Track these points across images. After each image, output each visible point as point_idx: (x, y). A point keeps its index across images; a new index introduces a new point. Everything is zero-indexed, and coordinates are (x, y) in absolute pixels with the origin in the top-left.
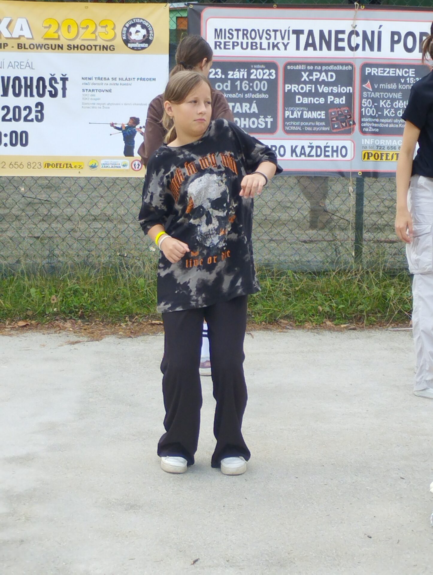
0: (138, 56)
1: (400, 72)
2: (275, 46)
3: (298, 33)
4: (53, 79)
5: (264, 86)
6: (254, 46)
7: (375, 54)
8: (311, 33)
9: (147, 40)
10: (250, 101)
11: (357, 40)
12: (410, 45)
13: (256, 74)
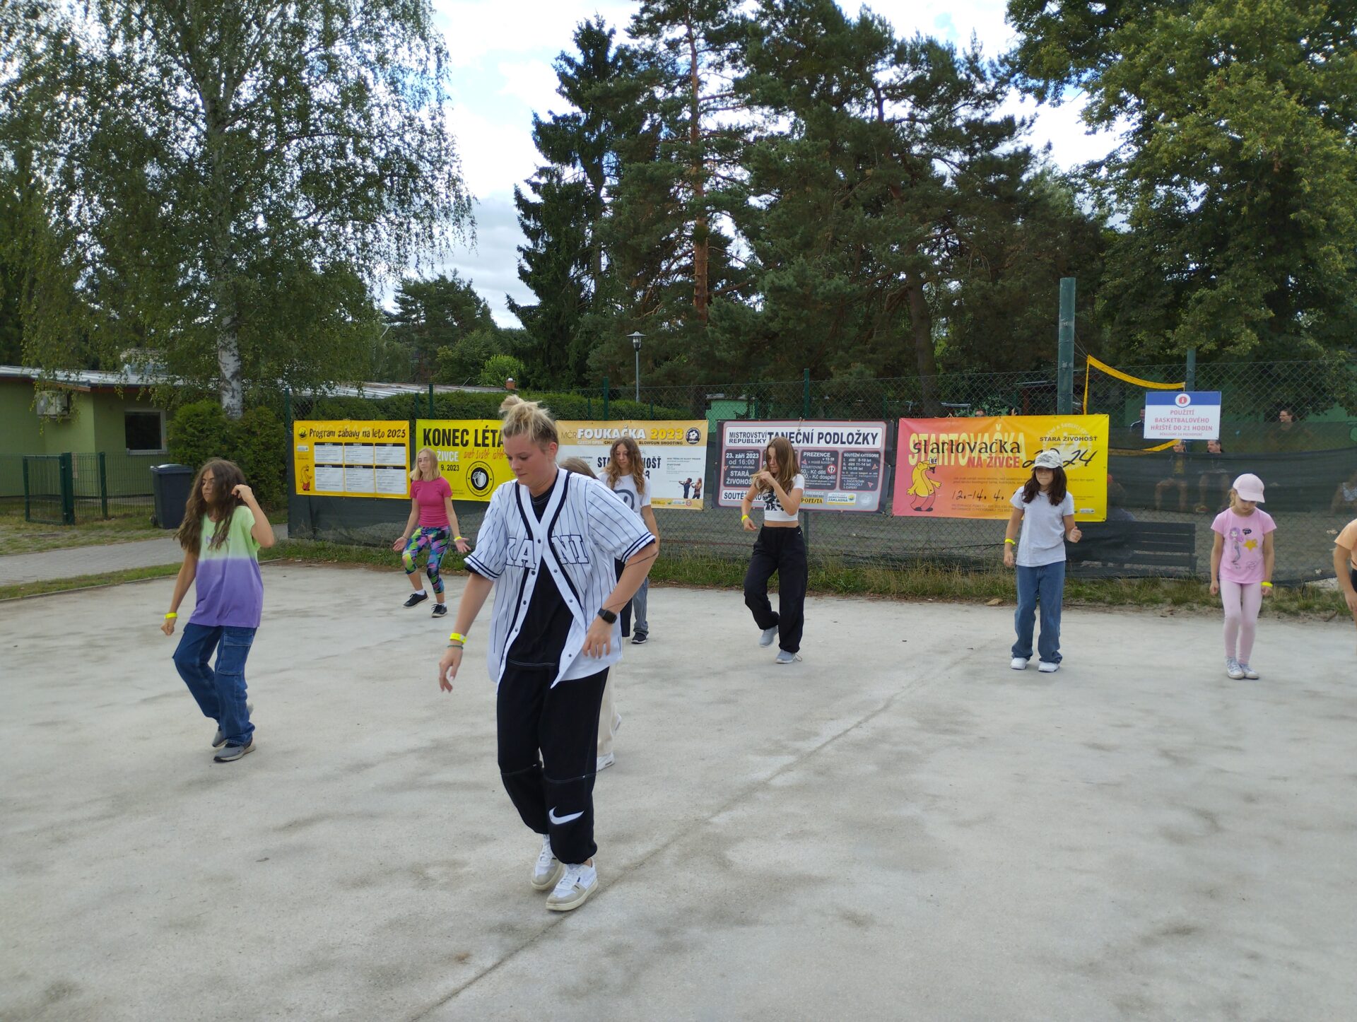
0: (693, 447)
1: (822, 455)
2: (759, 441)
3: (771, 434)
4: (654, 459)
5: (753, 462)
6: (748, 441)
7: (810, 445)
8: (777, 434)
9: (697, 439)
10: (745, 470)
11: (800, 437)
12: (828, 440)
13: (749, 456)
